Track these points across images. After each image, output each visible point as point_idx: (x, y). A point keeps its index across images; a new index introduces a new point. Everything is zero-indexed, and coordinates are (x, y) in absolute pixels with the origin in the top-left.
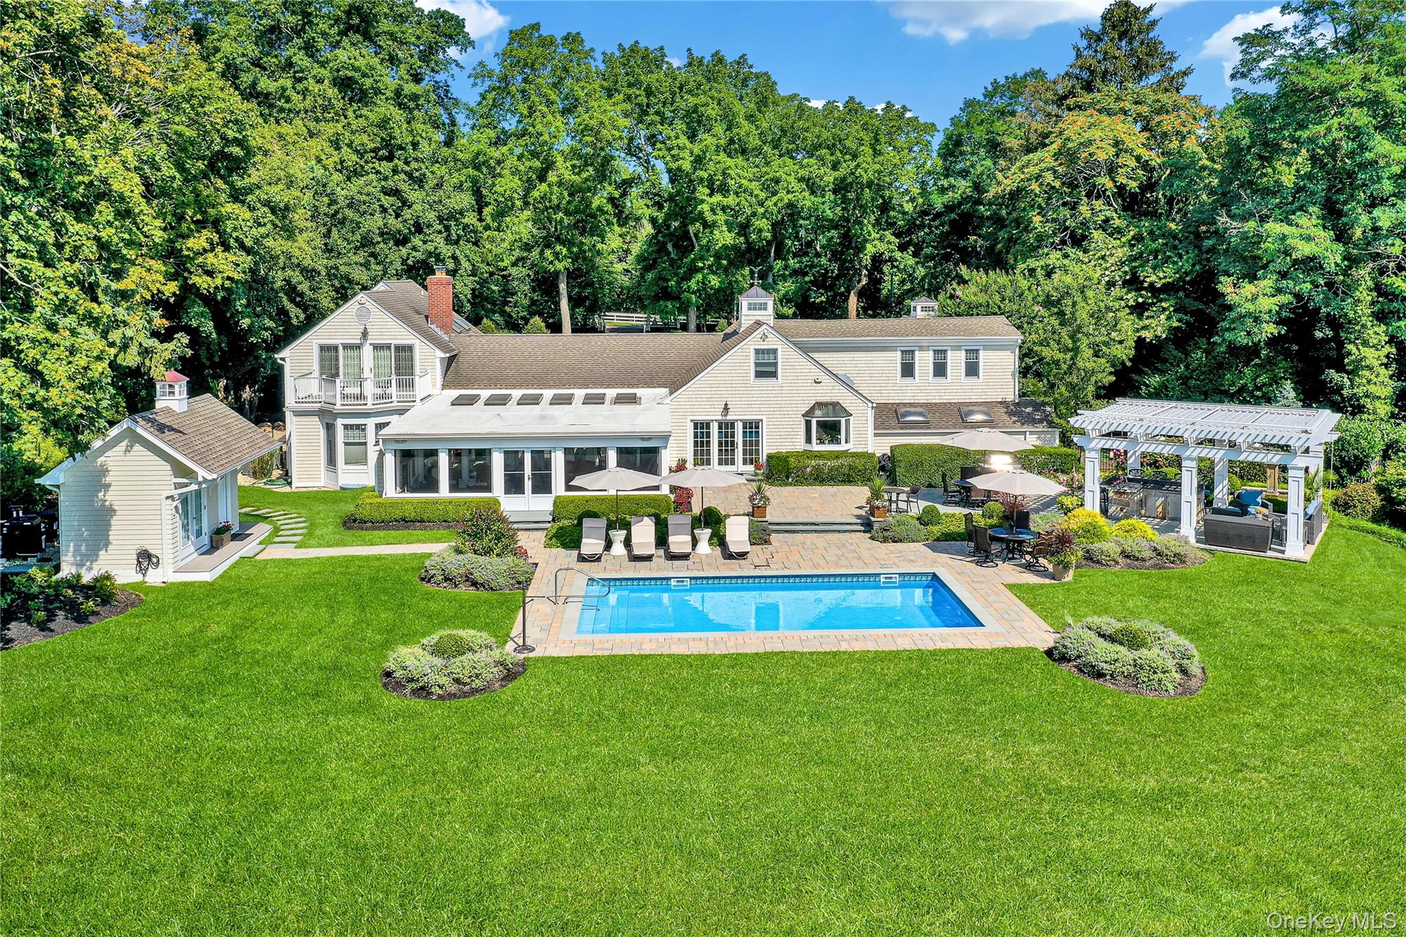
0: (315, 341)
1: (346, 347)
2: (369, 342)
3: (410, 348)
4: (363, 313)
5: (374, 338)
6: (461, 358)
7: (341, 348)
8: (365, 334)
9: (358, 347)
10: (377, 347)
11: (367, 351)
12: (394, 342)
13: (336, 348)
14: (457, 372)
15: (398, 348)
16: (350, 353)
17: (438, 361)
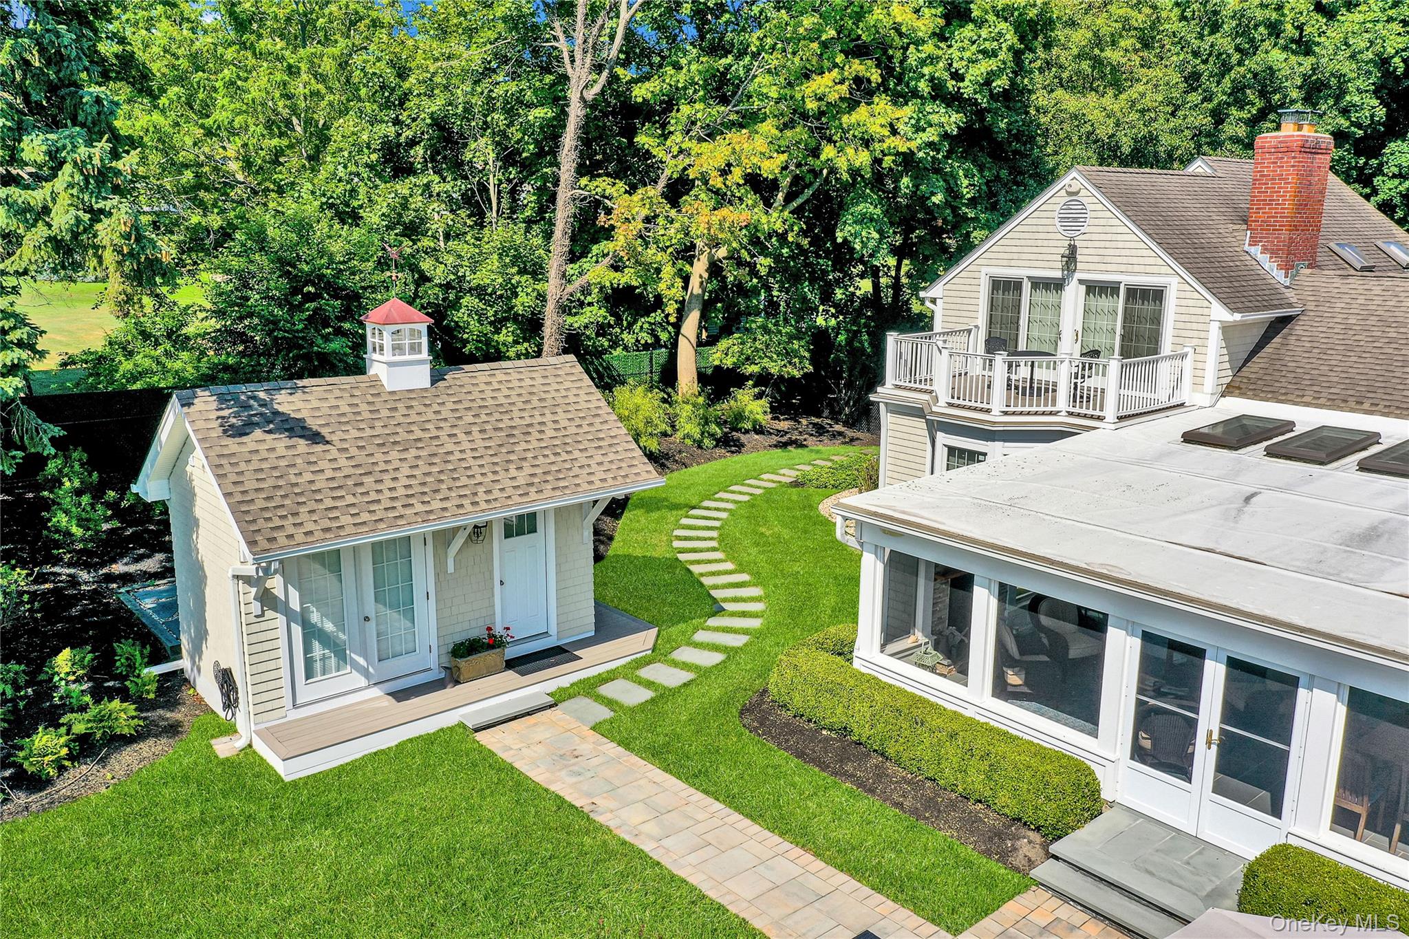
0: (984, 270)
1: (1037, 283)
2: (1077, 276)
3: (1156, 295)
4: (1073, 217)
5: (1089, 269)
6: (1298, 328)
7: (1027, 286)
8: (1071, 258)
9: (1057, 285)
10: (1094, 288)
11: (1073, 295)
12: (1126, 279)
13: (1017, 285)
14: (1276, 359)
15: (1132, 293)
16: (1042, 296)
17: (1215, 334)
